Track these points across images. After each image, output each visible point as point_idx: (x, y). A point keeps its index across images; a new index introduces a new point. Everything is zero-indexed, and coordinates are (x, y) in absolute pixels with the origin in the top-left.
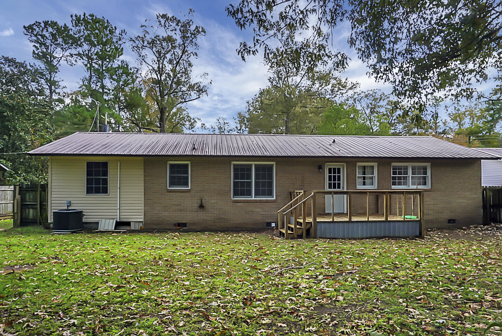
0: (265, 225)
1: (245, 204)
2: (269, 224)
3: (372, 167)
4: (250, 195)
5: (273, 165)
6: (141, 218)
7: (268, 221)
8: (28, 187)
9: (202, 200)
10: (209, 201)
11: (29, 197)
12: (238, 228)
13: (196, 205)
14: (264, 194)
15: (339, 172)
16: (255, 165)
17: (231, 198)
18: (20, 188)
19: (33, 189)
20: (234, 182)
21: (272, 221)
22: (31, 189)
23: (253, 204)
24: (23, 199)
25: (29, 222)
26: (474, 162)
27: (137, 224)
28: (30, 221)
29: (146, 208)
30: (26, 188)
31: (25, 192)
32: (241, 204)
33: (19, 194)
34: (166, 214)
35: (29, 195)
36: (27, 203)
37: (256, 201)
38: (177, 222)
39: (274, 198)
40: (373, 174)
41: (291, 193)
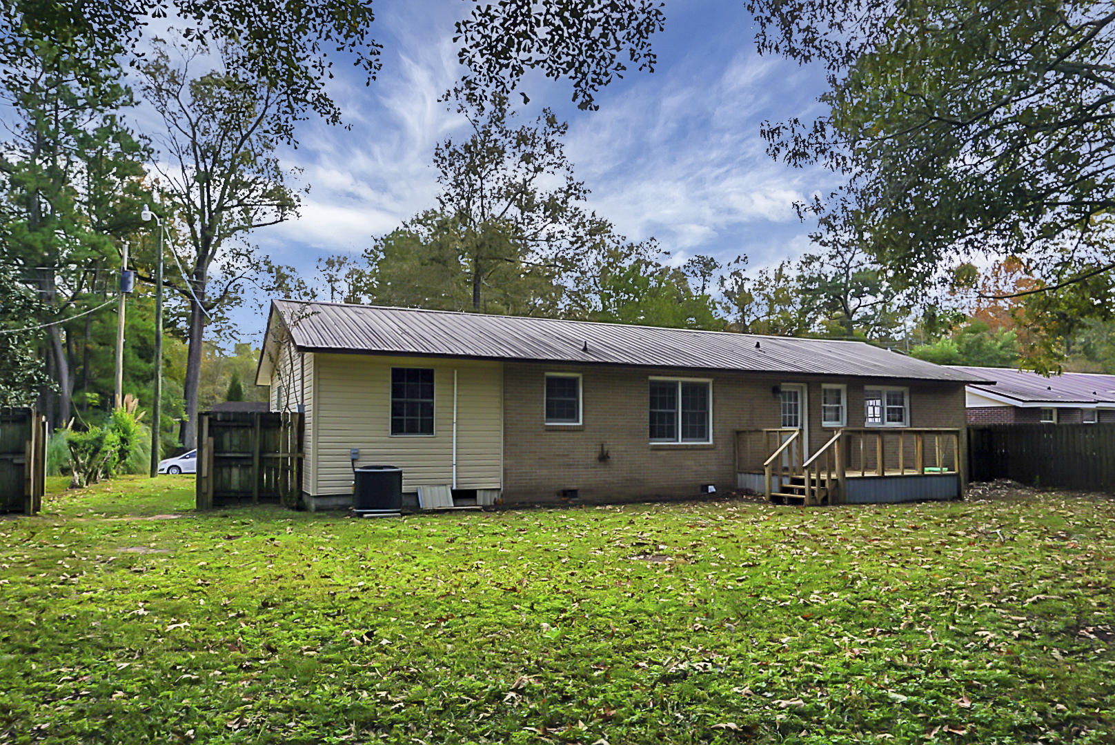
0: (699, 489)
1: (670, 452)
2: (705, 488)
3: (838, 392)
4: (675, 437)
5: (707, 384)
6: (496, 483)
7: (704, 482)
8: (227, 418)
9: (602, 445)
10: (616, 448)
11: (231, 441)
13: (594, 455)
14: (694, 435)
15: (796, 399)
16: (683, 383)
17: (646, 441)
18: (210, 420)
19: (240, 424)
20: (650, 413)
21: (709, 482)
22: (236, 424)
23: (679, 452)
24: (218, 447)
25: (231, 497)
26: (955, 388)
27: (489, 494)
28: (233, 494)
29: (508, 462)
30: (223, 420)
31: (220, 430)
32: (664, 452)
33: (209, 435)
34: (544, 472)
35: (231, 437)
36: (228, 455)
37: (686, 448)
38: (562, 488)
39: (711, 442)
40: (839, 402)
41: (738, 433)
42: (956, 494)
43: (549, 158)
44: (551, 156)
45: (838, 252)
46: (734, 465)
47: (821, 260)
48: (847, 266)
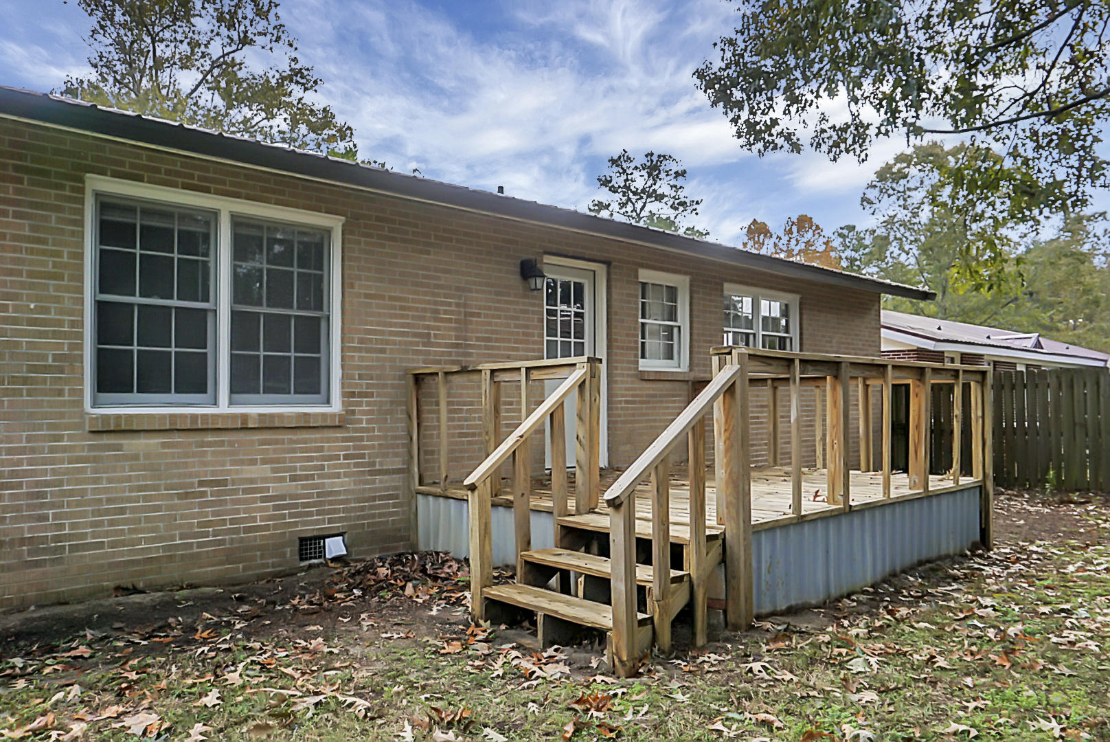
0: (291, 552)
1: (178, 438)
2: (312, 545)
3: (672, 292)
4: (203, 390)
7: (309, 530)
12: (135, 591)
14: (276, 384)
15: (579, 299)
17: (80, 403)
20: (101, 307)
21: (325, 526)
23: (225, 437)
32: (155, 441)
37: (243, 426)
39: (336, 406)
40: (672, 315)
41: (418, 379)
42: (978, 538)
43: (261, 25)
44: (264, 23)
45: (629, 200)
46: (408, 471)
47: (610, 208)
48: (638, 215)
